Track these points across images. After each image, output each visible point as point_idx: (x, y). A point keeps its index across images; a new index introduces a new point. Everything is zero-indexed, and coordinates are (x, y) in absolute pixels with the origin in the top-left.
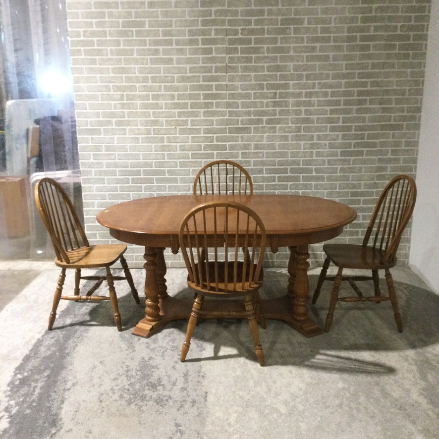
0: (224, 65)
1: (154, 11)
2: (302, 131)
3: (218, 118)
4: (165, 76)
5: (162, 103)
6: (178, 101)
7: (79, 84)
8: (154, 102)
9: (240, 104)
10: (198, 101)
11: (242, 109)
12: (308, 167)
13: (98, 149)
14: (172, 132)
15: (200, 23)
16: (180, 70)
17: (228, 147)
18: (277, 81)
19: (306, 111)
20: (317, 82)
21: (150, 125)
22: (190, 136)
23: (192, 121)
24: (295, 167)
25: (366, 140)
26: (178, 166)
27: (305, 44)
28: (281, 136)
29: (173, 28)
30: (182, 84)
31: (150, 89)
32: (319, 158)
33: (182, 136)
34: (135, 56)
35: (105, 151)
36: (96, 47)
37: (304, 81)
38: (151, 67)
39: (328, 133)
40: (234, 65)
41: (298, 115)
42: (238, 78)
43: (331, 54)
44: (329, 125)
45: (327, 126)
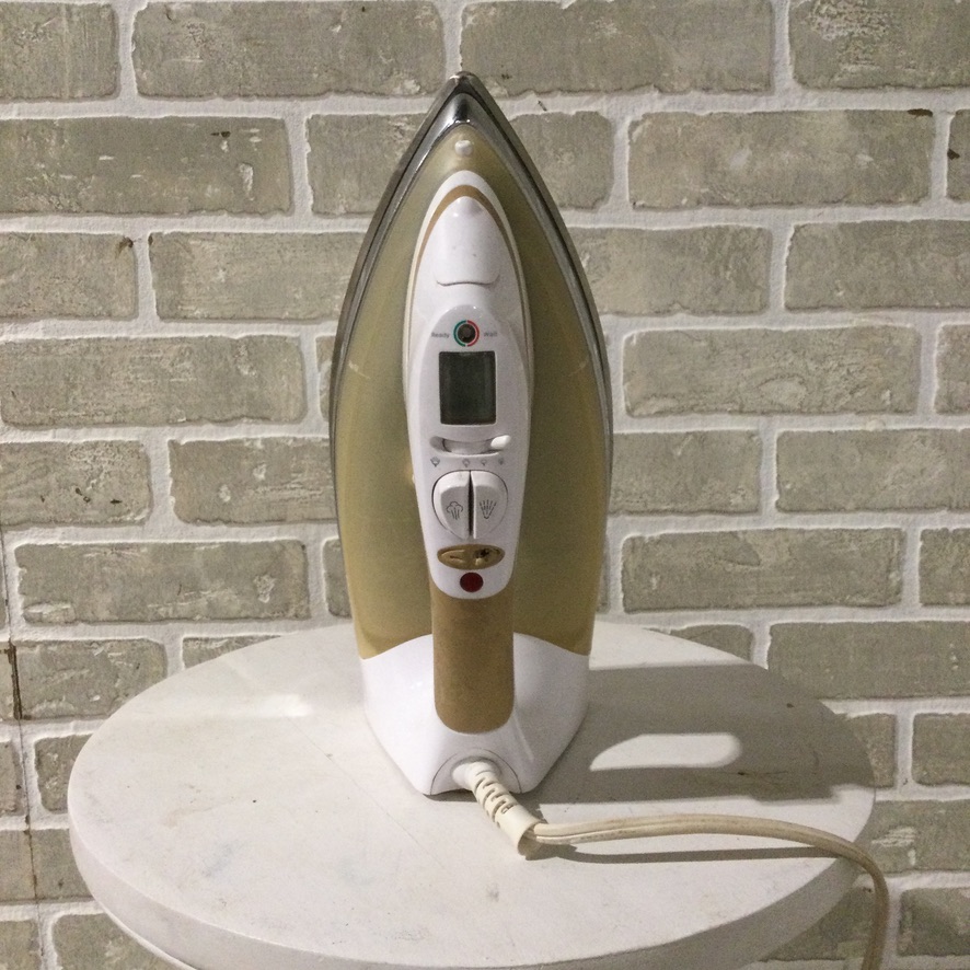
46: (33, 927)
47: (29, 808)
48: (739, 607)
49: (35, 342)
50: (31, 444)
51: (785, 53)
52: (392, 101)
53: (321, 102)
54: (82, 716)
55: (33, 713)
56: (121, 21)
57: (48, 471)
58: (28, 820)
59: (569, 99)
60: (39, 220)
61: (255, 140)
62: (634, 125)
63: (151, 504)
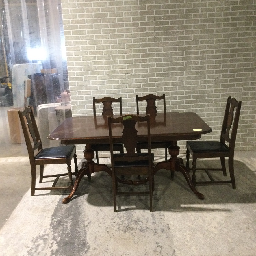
0: (154, 37)
1: (112, 8)
2: (199, 74)
3: (150, 68)
4: (119, 45)
5: (118, 61)
6: (127, 59)
7: (70, 52)
8: (113, 60)
9: (163, 59)
10: (138, 59)
11: (164, 63)
12: (203, 94)
13: (81, 88)
14: (124, 77)
15: (139, 14)
16: (128, 41)
17: (156, 84)
18: (184, 45)
19: (201, 62)
20: (207, 45)
21: (110, 74)
22: (134, 79)
23: (135, 70)
24: (195, 95)
25: (236, 78)
26: (128, 97)
27: (200, 24)
28: (187, 77)
29: (124, 17)
30: (129, 49)
31: (111, 52)
32: (209, 89)
33: (129, 79)
34: (102, 34)
35: (85, 90)
36: (79, 30)
37: (200, 45)
38: (111, 40)
39: (214, 74)
40: (159, 37)
41: (196, 65)
42: (161, 45)
43: (215, 29)
44: (215, 70)
45: (213, 70)
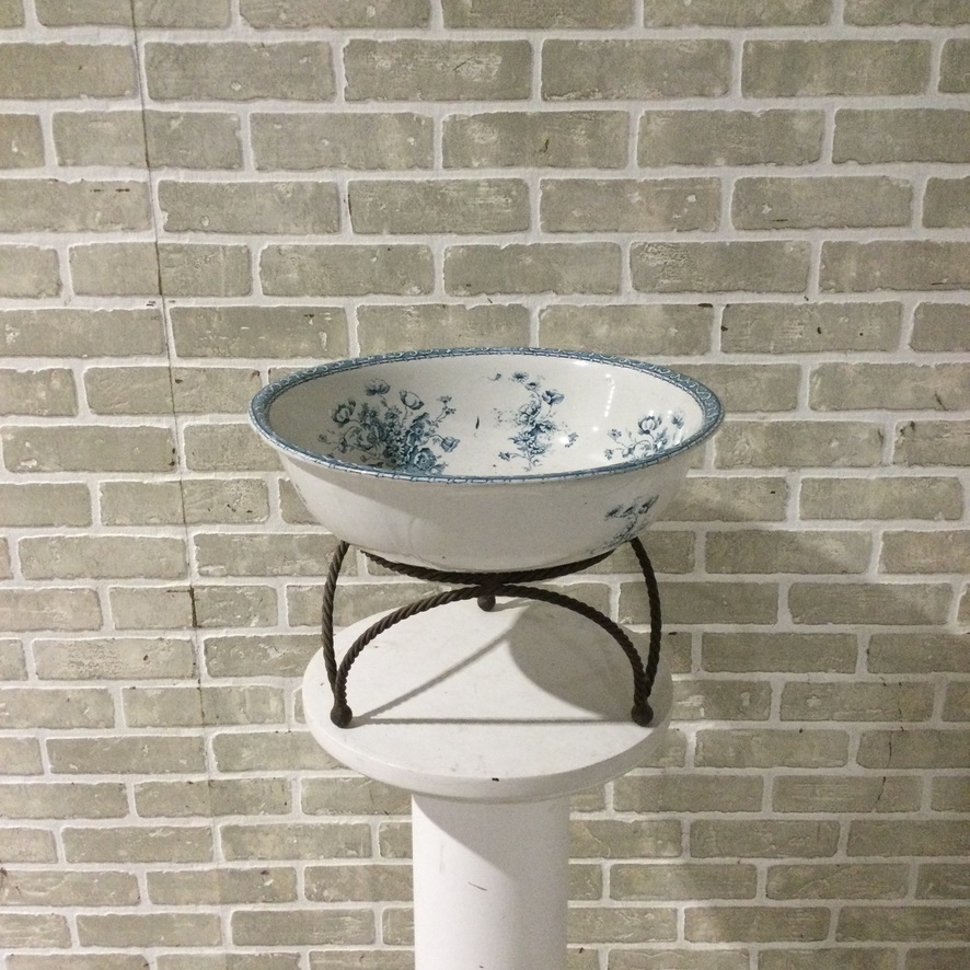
3: (89, 240)
17: (182, 446)
41: (688, 226)
44: (913, 301)
45: (899, 307)
46: (201, 740)
47: (200, 675)
48: (602, 573)
49: (205, 426)
50: (204, 481)
51: (627, 272)
52: (405, 297)
53: (365, 299)
54: (230, 626)
55: (203, 624)
56: (253, 255)
57: (212, 494)
58: (199, 682)
59: (505, 297)
60: (207, 360)
61: (329, 319)
62: (542, 311)
63: (269, 512)
